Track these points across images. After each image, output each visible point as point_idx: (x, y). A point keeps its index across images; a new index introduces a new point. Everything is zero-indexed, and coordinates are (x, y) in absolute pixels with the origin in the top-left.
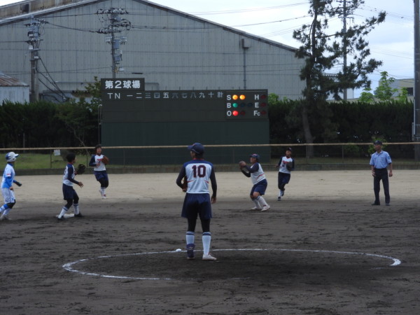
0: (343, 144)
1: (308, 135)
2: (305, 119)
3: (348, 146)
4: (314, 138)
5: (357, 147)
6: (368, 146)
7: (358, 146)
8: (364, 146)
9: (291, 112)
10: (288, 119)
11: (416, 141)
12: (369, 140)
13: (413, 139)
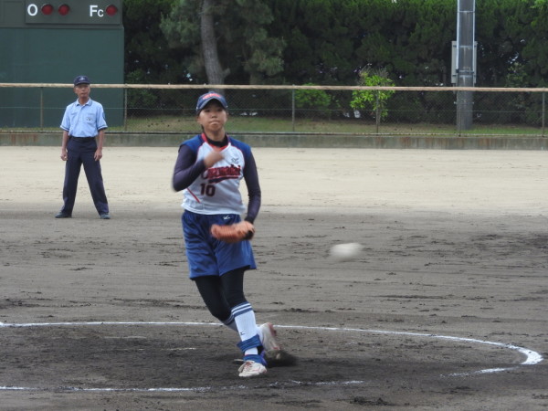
0: (295, 87)
1: (212, 65)
2: (206, 27)
3: (305, 93)
4: (228, 71)
5: (325, 96)
6: (351, 91)
7: (328, 92)
8: (342, 92)
9: (174, 12)
10: (167, 26)
11: (459, 83)
12: (353, 78)
13: (453, 80)
